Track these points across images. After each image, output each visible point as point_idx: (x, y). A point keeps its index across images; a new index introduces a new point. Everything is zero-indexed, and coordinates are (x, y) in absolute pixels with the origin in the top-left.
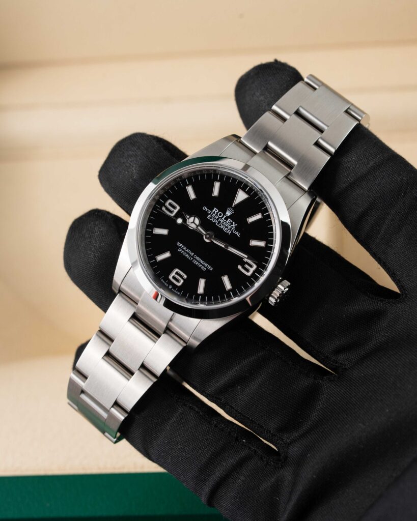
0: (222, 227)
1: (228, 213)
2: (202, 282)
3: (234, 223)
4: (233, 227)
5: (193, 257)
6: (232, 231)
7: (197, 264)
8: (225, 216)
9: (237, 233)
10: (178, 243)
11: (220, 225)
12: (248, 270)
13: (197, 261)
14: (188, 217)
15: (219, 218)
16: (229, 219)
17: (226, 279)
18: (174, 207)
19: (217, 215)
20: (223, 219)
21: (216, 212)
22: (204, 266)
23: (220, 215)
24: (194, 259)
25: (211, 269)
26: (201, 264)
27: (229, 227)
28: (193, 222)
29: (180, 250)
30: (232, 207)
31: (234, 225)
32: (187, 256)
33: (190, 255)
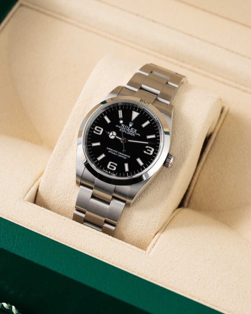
0: (129, 133)
1: (131, 125)
2: (126, 165)
3: (135, 130)
4: (135, 132)
5: (117, 153)
6: (135, 134)
7: (121, 156)
8: (129, 127)
9: (138, 134)
10: (107, 148)
11: (128, 133)
12: (150, 152)
13: (121, 155)
14: (109, 133)
15: (126, 129)
16: (132, 128)
17: (139, 160)
18: (100, 130)
19: (124, 128)
20: (128, 129)
21: (123, 126)
22: (125, 156)
23: (126, 127)
24: (118, 154)
25: (130, 157)
26: (123, 156)
27: (133, 132)
28: (112, 135)
29: (109, 152)
30: (132, 121)
31: (135, 131)
32: (114, 153)
33: (116, 153)
